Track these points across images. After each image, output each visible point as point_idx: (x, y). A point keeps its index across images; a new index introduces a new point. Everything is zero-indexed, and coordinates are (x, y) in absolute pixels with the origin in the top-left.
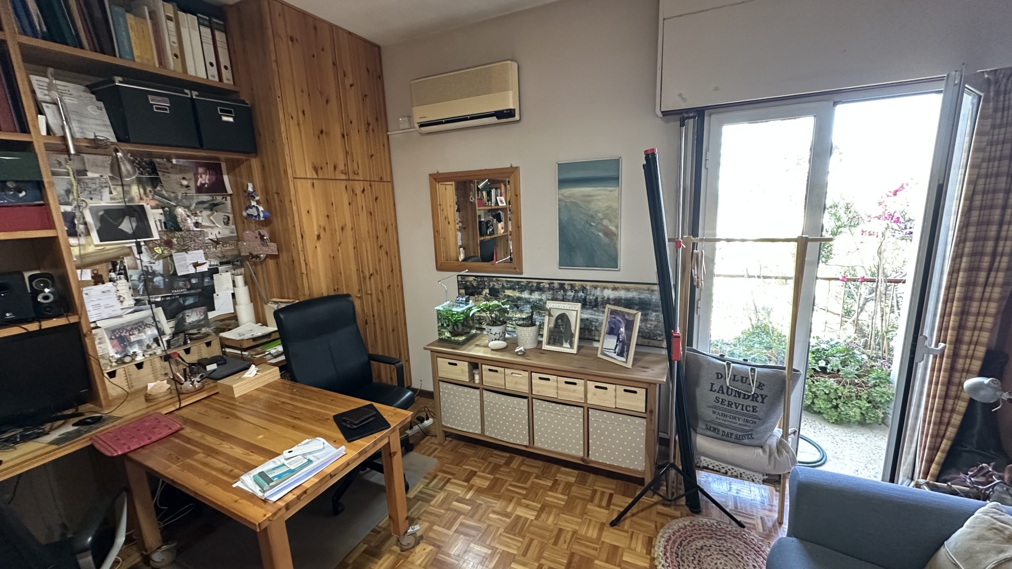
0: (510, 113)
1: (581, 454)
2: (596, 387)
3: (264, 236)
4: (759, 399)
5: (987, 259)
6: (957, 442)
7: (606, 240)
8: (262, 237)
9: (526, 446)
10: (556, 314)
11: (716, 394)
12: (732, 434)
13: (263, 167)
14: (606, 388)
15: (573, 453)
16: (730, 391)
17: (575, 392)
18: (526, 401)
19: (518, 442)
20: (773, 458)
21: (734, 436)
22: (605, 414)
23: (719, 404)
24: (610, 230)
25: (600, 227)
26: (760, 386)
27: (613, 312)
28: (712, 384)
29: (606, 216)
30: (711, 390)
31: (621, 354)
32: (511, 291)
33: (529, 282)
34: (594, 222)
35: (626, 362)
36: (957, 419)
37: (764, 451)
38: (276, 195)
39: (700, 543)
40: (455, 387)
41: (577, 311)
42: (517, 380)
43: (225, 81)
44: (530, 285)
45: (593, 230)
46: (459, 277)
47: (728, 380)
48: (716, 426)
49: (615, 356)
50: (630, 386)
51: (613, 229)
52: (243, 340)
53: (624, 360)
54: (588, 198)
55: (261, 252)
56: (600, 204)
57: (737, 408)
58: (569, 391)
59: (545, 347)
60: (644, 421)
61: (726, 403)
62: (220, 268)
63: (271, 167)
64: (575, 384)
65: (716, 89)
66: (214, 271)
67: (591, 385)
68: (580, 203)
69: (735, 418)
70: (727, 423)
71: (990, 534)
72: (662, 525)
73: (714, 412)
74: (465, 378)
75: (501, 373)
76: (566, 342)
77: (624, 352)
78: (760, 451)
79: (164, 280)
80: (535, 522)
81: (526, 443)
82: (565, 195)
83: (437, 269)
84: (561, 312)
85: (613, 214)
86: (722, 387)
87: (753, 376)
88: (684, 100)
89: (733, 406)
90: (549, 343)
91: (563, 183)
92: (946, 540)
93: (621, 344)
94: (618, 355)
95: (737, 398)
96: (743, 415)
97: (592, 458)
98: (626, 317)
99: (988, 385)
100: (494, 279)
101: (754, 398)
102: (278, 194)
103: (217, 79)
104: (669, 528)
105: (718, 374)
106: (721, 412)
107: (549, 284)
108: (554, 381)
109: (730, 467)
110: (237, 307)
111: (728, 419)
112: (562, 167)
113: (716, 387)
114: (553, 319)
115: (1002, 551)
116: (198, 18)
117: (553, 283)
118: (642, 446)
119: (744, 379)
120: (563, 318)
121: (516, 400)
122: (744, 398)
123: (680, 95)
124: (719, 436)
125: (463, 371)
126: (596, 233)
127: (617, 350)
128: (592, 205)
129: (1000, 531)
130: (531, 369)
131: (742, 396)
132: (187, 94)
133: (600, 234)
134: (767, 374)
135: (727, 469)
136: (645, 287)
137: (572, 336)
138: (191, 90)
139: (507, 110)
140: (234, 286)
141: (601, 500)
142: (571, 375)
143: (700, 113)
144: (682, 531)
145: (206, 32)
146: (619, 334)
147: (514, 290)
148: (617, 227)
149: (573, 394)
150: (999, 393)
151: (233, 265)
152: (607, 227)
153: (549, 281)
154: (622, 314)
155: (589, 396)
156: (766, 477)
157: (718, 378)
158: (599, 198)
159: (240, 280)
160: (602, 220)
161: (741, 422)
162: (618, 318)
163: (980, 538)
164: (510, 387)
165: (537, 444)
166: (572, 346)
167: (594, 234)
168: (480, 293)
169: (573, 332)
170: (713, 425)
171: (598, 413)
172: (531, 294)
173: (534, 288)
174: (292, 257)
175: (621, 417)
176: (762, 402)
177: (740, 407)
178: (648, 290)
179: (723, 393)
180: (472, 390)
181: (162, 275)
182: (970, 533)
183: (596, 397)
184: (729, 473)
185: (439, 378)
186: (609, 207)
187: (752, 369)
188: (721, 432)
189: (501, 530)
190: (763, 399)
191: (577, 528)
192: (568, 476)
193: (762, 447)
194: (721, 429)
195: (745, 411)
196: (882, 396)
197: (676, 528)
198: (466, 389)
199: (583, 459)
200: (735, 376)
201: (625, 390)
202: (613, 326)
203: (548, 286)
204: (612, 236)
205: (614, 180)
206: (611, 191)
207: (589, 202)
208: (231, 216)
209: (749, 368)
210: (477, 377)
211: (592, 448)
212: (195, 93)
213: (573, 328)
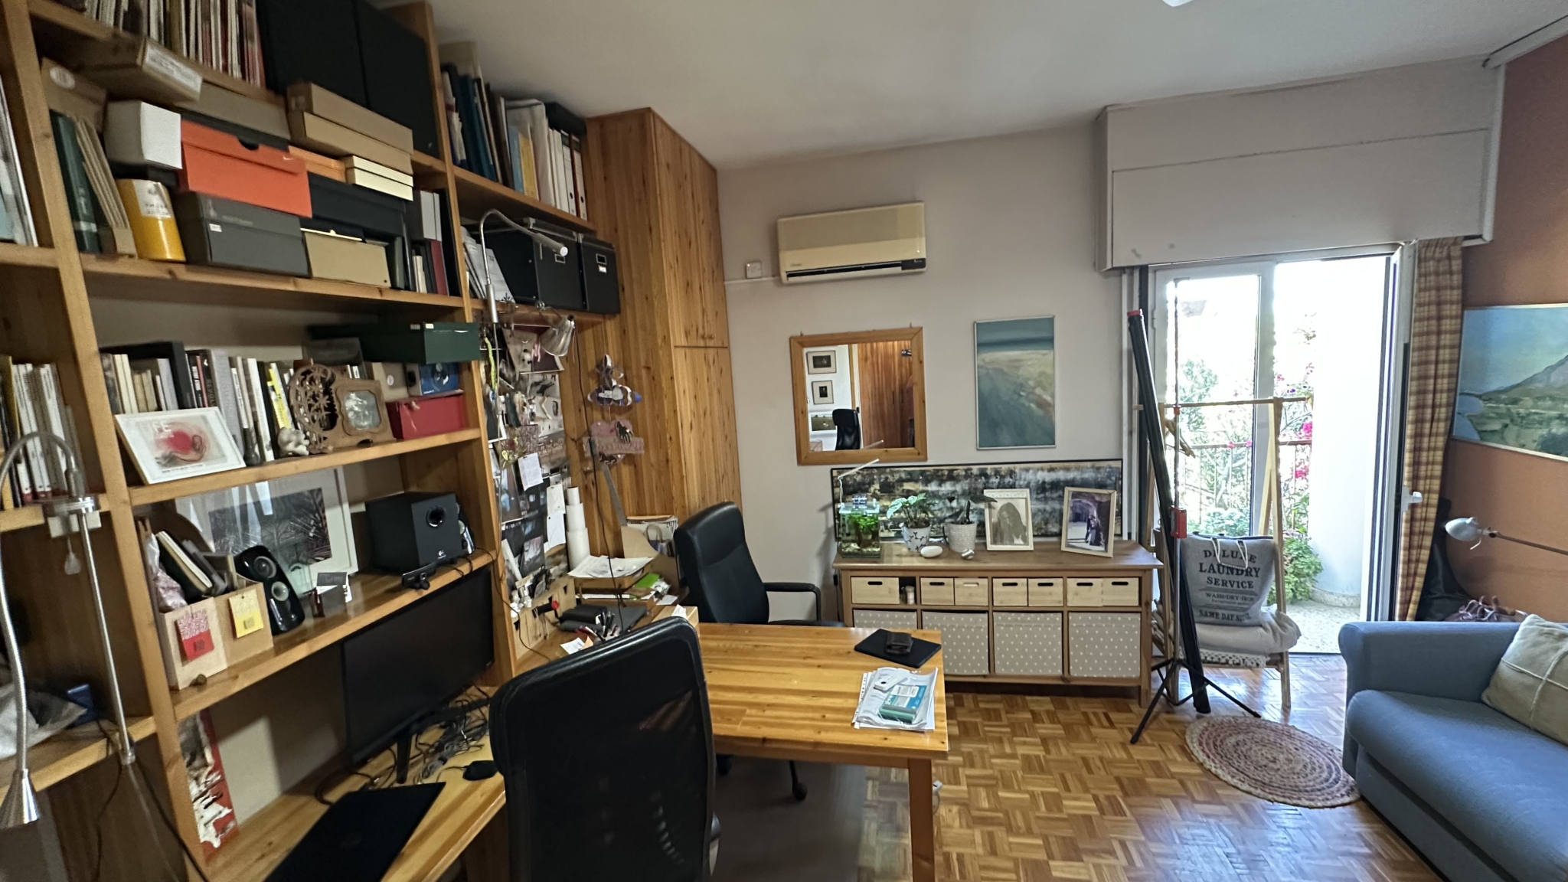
0: (921, 263)
1: (1059, 672)
2: (1079, 584)
3: (625, 429)
4: (1254, 573)
5: (1429, 411)
6: (1426, 591)
7: (1039, 412)
8: (622, 431)
9: (984, 676)
10: (998, 505)
11: (1207, 575)
12: (1232, 616)
13: (624, 332)
14: (1091, 584)
15: (1050, 672)
16: (1221, 568)
17: (1051, 596)
18: (986, 616)
19: (975, 672)
20: (1278, 634)
21: (1235, 618)
22: (1090, 616)
23: (1213, 585)
24: (1045, 400)
25: (1031, 396)
26: (1252, 559)
27: (1075, 495)
28: (1201, 565)
29: (1039, 384)
30: (1201, 571)
31: (1096, 542)
32: (912, 484)
33: (938, 471)
34: (1023, 391)
35: (1106, 550)
36: (1422, 568)
37: (1265, 629)
38: (644, 372)
39: (1233, 740)
40: (879, 614)
41: (1026, 499)
42: (972, 592)
43: (582, 217)
44: (940, 473)
45: (1023, 401)
46: (835, 473)
47: (1218, 557)
48: (1213, 610)
49: (1087, 546)
50: (1119, 575)
51: (1049, 399)
52: (623, 577)
53: (1102, 548)
54: (1016, 364)
55: (618, 452)
56: (1031, 369)
57: (1232, 586)
58: (1043, 594)
59: (991, 547)
60: (1138, 617)
61: (1220, 582)
62: (552, 478)
63: (640, 333)
64: (1051, 584)
65: (1172, 246)
66: (547, 483)
67: (1072, 583)
68: (1005, 369)
69: (1232, 598)
70: (1225, 604)
71: (1542, 638)
72: (1184, 733)
73: (1208, 595)
74: (895, 600)
75: (949, 585)
76: (1018, 537)
77: (1100, 539)
78: (1261, 630)
79: (510, 498)
80: (1048, 757)
81: (985, 672)
82: (987, 360)
83: (800, 462)
84: (1005, 502)
85: (1046, 381)
86: (1212, 565)
87: (1243, 549)
88: (1138, 255)
89: (1228, 584)
90: (994, 542)
91: (982, 346)
92: (1502, 656)
93: (1094, 531)
94: (1091, 544)
95: (1231, 575)
96: (1241, 592)
97: (1074, 673)
98: (1097, 499)
99: (1471, 524)
100: (888, 470)
101: (1248, 573)
102: (648, 368)
103: (575, 214)
104: (1192, 733)
105: (1205, 552)
106: (1216, 594)
107: (966, 471)
108: (1023, 584)
109: (1231, 654)
110: (569, 534)
111: (1225, 599)
112: (980, 327)
113: (1206, 567)
114: (995, 513)
115: (1557, 649)
116: (562, 135)
117: (971, 469)
118: (1137, 647)
119: (1235, 554)
120: (1010, 508)
121: (971, 617)
122: (1237, 574)
123: (1134, 251)
124: (1220, 620)
125: (890, 591)
126: (1027, 404)
127: (1089, 539)
128: (1021, 372)
129: (1550, 634)
130: (990, 574)
131: (1235, 572)
132: (574, 237)
133: (1033, 405)
134: (1256, 545)
135: (1227, 658)
136: (1089, 464)
137: (1025, 529)
138: (578, 232)
139: (917, 260)
140: (567, 502)
141: (1099, 721)
142: (1045, 576)
143: (1144, 270)
144: (1207, 733)
145: (567, 151)
146: (1089, 520)
147: (916, 481)
148: (1053, 396)
149: (1049, 598)
150: (1480, 531)
151: (562, 473)
152: (1040, 396)
153: (966, 467)
154: (1091, 497)
155: (1069, 597)
156: (1269, 659)
157: (1206, 556)
158: (1030, 363)
159: (575, 493)
160: (1034, 388)
161: (1240, 601)
162: (1084, 501)
163: (1535, 644)
164: (962, 601)
165: (1000, 670)
166: (1025, 540)
167: (1024, 405)
168: (867, 491)
169: (1024, 524)
170: (1209, 610)
171: (1080, 616)
172: (940, 485)
173: (945, 478)
174: (667, 454)
175: (1109, 617)
176: (1257, 576)
177: (1235, 585)
178: (1093, 467)
179: (1214, 572)
180: (905, 615)
181: (508, 492)
182: (1524, 643)
183: (1079, 596)
184: (1231, 662)
185: (852, 606)
186: (1042, 374)
187: (1239, 542)
188: (1220, 616)
189: (1020, 774)
190: (1257, 572)
191: (1099, 753)
192: (1043, 704)
193: (1261, 626)
194: (1220, 612)
195: (1241, 588)
196: (1309, 568)
197: (1199, 732)
198: (897, 615)
199: (1062, 678)
200: (1224, 551)
201: (1114, 583)
202: (1078, 511)
203: (964, 473)
204: (1047, 407)
205: (1048, 342)
206: (1044, 355)
207: (1018, 368)
208: (559, 402)
209: (1237, 541)
210: (911, 596)
211: (1074, 661)
212: (581, 236)
213: (1024, 520)
